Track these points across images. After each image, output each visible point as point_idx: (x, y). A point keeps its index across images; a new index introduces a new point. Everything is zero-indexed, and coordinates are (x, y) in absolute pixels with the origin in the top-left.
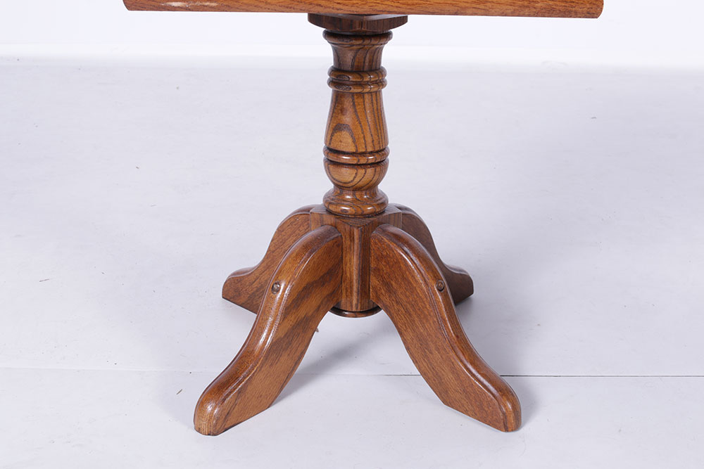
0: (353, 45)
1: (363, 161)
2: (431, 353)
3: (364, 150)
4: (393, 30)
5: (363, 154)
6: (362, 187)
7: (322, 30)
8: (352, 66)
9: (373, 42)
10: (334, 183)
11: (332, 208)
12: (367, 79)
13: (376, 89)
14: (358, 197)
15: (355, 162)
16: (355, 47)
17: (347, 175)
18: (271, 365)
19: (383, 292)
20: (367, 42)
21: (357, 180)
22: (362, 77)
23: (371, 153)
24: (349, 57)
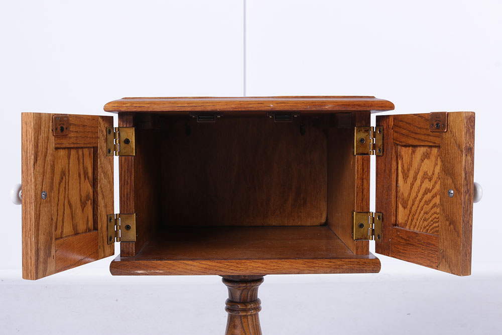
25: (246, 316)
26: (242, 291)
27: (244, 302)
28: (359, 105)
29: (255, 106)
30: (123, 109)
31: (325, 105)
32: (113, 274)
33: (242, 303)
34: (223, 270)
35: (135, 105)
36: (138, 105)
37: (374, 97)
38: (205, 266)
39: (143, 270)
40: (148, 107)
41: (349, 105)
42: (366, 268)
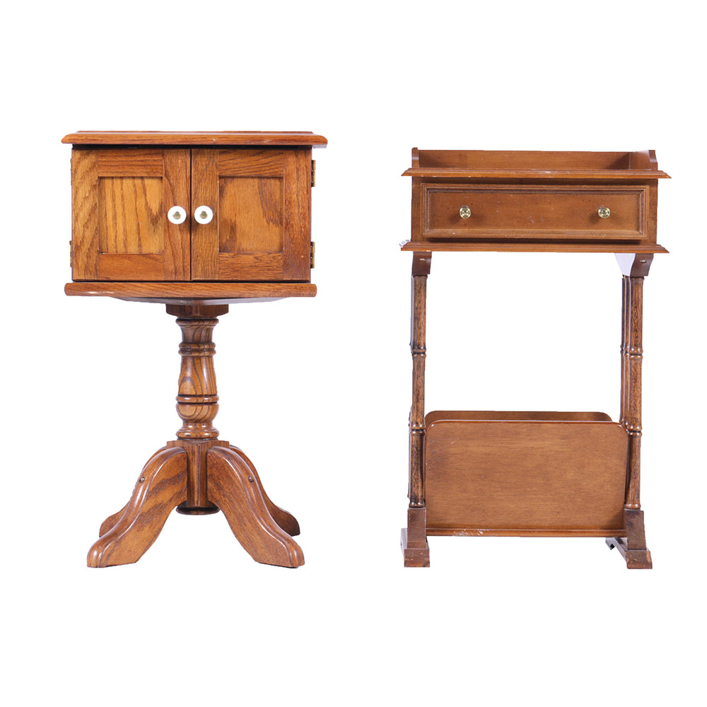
0: (192, 326)
1: (200, 400)
2: (245, 525)
3: (201, 394)
4: (218, 317)
5: (201, 396)
6: (200, 420)
7: (176, 318)
8: (193, 339)
9: (206, 323)
10: (182, 419)
11: (180, 435)
12: (202, 347)
13: (208, 354)
14: (198, 427)
15: (195, 401)
16: (194, 327)
17: (190, 411)
18: (138, 531)
19: (215, 490)
20: (201, 323)
21: (197, 413)
22: (199, 346)
23: (206, 396)
24: (190, 333)
25: (199, 358)
26: (195, 331)
27: (198, 343)
28: (295, 140)
29: (199, 140)
30: (79, 142)
31: (263, 140)
32: (67, 294)
33: (195, 343)
34: (169, 291)
35: (89, 138)
36: (92, 138)
37: (311, 133)
38: (152, 288)
39: (95, 291)
40: (102, 140)
41: (285, 140)
42: (303, 292)
